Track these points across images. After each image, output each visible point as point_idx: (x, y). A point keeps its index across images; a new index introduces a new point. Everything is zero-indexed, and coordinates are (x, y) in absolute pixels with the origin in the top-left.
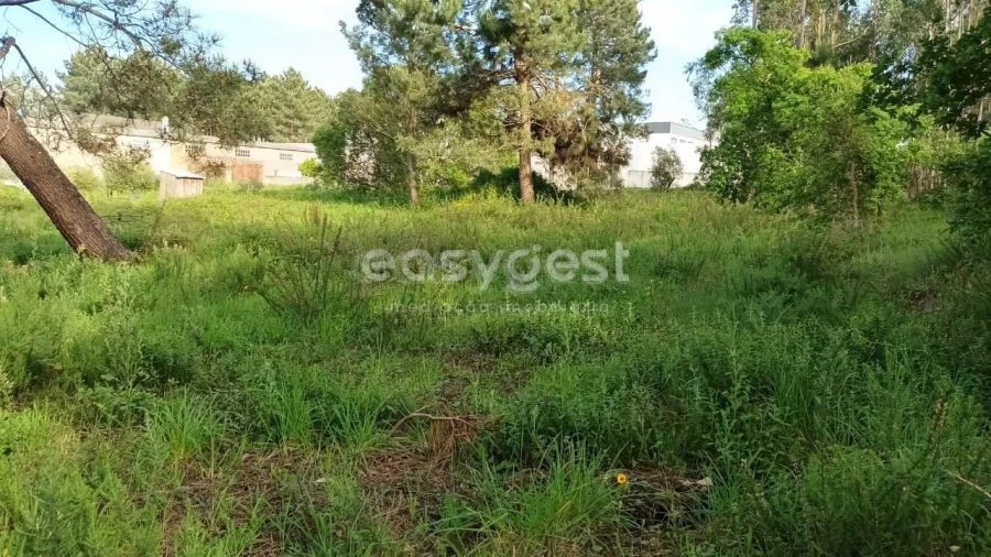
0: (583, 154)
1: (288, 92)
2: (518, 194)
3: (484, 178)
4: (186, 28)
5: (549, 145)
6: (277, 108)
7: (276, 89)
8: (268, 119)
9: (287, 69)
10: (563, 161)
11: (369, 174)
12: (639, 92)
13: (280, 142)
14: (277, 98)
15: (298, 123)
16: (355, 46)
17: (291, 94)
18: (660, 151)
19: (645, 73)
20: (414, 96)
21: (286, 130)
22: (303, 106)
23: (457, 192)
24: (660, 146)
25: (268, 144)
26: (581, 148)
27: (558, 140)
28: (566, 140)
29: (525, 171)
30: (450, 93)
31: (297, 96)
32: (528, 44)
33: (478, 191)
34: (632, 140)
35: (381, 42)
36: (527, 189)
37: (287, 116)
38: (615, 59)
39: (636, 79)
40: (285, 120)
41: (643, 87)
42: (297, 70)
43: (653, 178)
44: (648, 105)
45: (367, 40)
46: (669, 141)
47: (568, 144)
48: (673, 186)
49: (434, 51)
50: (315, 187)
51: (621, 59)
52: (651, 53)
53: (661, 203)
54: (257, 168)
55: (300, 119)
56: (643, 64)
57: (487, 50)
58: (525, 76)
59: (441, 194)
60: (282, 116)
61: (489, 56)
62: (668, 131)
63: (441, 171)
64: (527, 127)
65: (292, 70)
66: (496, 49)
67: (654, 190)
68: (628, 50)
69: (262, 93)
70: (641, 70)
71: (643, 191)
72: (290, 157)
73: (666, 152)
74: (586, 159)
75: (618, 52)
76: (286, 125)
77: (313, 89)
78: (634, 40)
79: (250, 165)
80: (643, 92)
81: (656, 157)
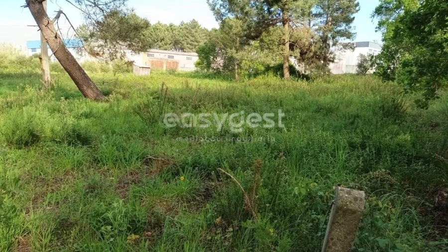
0: (313, 57)
1: (192, 30)
2: (282, 75)
3: (268, 68)
4: (123, 5)
5: (297, 52)
6: (188, 37)
7: (187, 29)
8: (183, 42)
9: (192, 20)
10: (303, 60)
11: (221, 66)
12: (350, 27)
13: (188, 52)
14: (187, 33)
15: (196, 43)
16: (213, 9)
17: (193, 31)
18: (362, 56)
19: (354, 18)
20: (235, 31)
21: (191, 47)
22: (198, 36)
23: (256, 74)
24: (362, 53)
25: (184, 53)
26: (312, 54)
27: (301, 51)
28: (305, 51)
29: (287, 65)
30: (252, 30)
31: (196, 32)
32: (286, 7)
33: (265, 74)
34: (346, 50)
35: (224, 7)
36: (287, 73)
37: (192, 41)
38: (339, 12)
39: (349, 21)
40: (190, 42)
41: (352, 25)
42: (196, 20)
43: (358, 69)
44: (354, 34)
45: (218, 6)
46: (368, 51)
47: (306, 53)
48: (367, 73)
49: (245, 11)
50: (197, 72)
51: (342, 13)
52: (357, 8)
53: (361, 81)
54: (177, 63)
55: (197, 42)
56: (353, 13)
57: (268, 9)
58: (287, 21)
59: (249, 76)
60: (189, 41)
61: (270, 13)
62: (368, 46)
63: (252, 66)
64: (287, 45)
65: (194, 20)
66: (272, 9)
67: (358, 74)
68: (345, 7)
69: (181, 30)
70: (352, 17)
71: (352, 75)
72: (190, 59)
73: (364, 56)
74: (314, 59)
75: (341, 8)
76: (191, 44)
77: (203, 28)
78: (348, 3)
79: (173, 63)
80: (352, 28)
81: (360, 59)
